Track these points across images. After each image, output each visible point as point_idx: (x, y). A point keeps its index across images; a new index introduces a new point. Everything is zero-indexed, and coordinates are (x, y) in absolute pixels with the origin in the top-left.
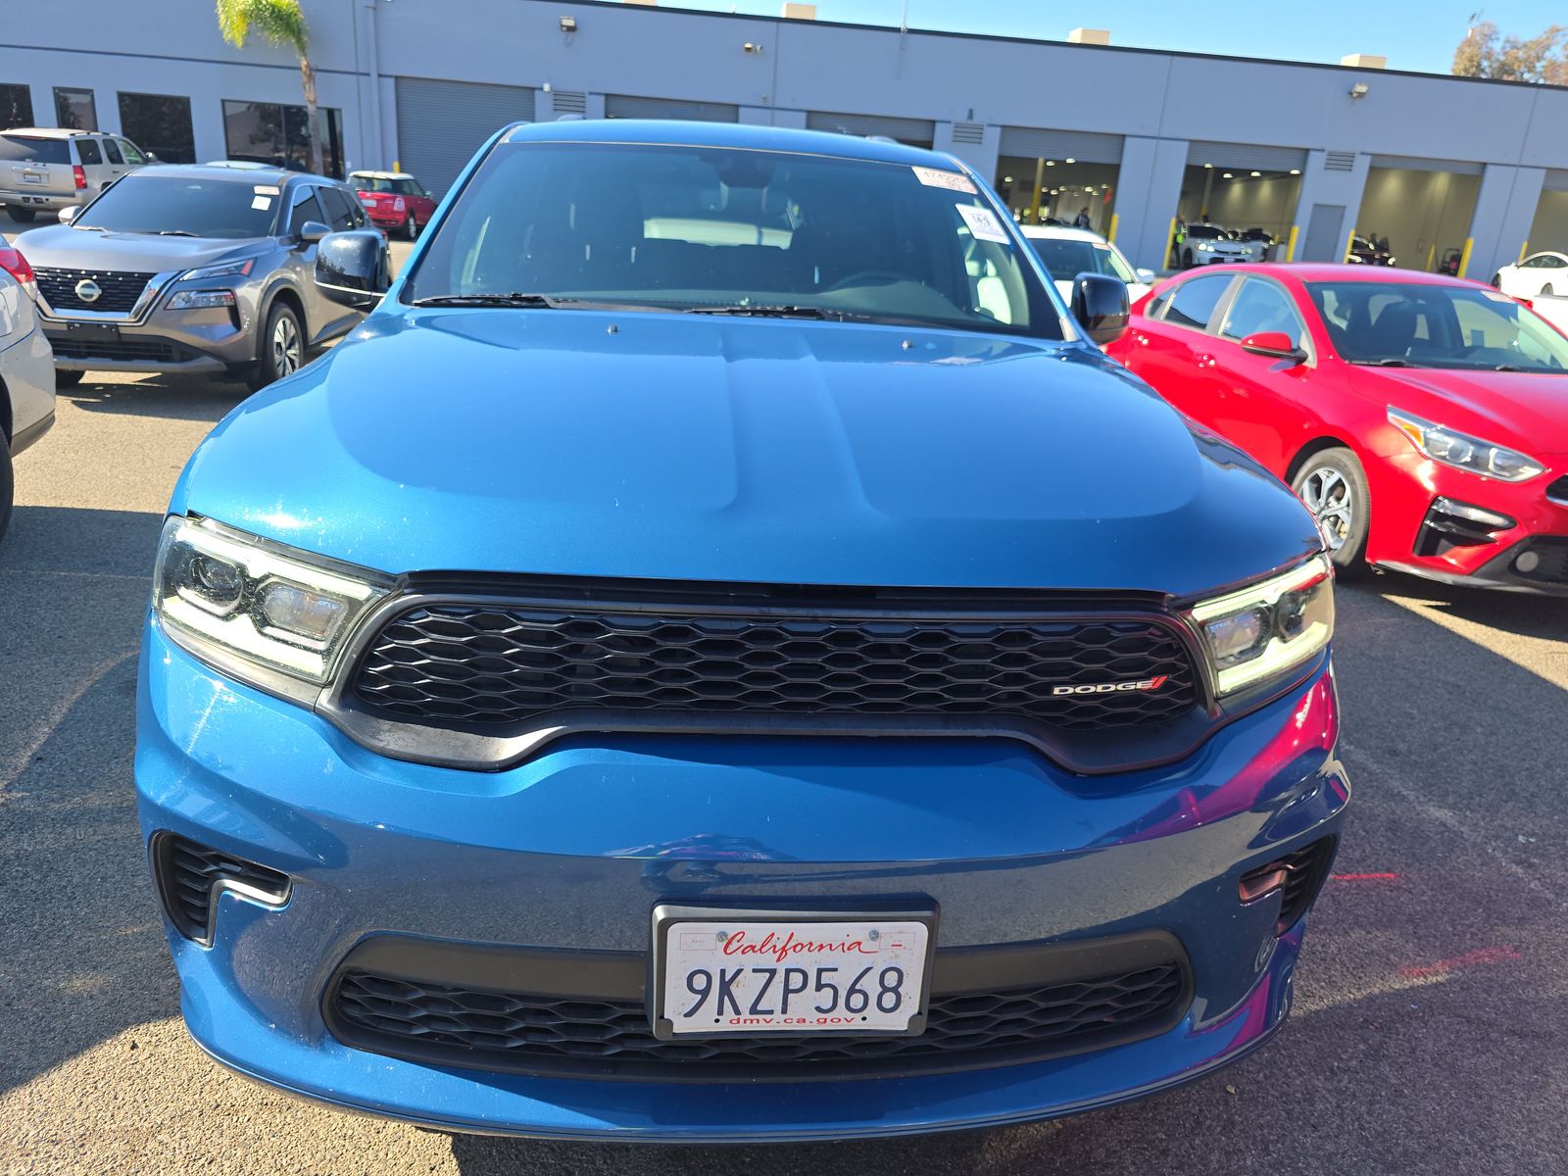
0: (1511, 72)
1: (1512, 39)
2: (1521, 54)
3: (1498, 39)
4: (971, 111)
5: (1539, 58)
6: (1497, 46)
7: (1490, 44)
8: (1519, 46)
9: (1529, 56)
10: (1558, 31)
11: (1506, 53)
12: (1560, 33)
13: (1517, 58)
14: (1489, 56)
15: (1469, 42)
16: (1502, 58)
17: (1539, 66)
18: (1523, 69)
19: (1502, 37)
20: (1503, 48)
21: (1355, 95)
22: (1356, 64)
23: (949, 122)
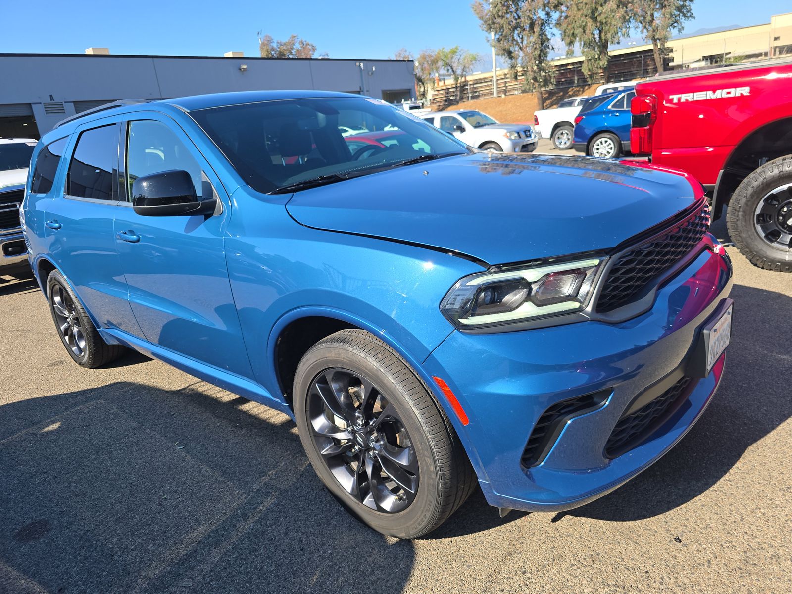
0: (284, 55)
1: (279, 42)
2: (285, 48)
3: (273, 42)
4: (51, 96)
5: (292, 49)
6: (275, 45)
7: (272, 44)
8: (283, 44)
9: (288, 49)
10: (295, 37)
11: (279, 48)
12: (296, 38)
13: (284, 50)
14: (273, 49)
15: (263, 44)
16: (279, 50)
17: (293, 52)
18: (288, 54)
19: (275, 41)
20: (277, 46)
21: (242, 70)
22: (231, 56)
23: (41, 103)
